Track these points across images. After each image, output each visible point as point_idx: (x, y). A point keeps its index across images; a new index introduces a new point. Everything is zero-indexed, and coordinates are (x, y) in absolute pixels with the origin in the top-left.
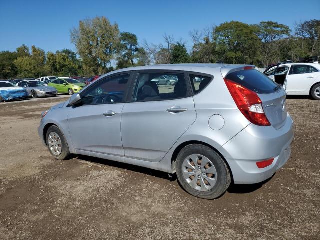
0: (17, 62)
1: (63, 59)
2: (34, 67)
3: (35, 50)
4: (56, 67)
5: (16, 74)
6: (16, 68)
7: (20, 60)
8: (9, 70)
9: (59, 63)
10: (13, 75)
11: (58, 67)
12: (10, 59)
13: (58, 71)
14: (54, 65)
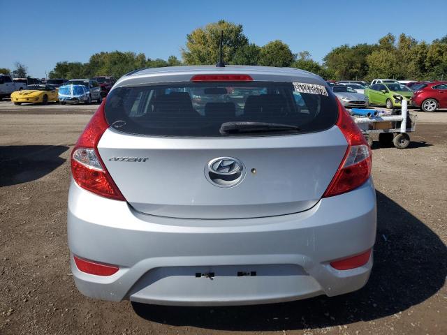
0: (369, 58)
1: (439, 51)
2: (391, 65)
3: (403, 39)
4: (424, 65)
5: (366, 74)
6: (367, 66)
7: (375, 54)
8: (358, 68)
9: (431, 58)
10: (361, 75)
11: (427, 64)
12: (363, 54)
13: (426, 71)
14: (421, 62)
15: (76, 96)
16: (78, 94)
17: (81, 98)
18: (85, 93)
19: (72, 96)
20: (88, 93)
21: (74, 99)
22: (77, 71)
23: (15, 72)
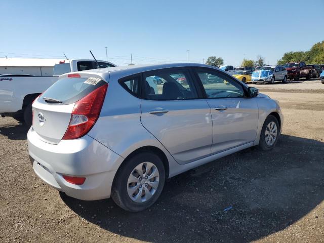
15: (262, 78)
16: (264, 76)
17: (266, 79)
18: (269, 76)
19: (259, 78)
20: (272, 75)
21: (261, 80)
22: (298, 58)
23: (257, 62)
